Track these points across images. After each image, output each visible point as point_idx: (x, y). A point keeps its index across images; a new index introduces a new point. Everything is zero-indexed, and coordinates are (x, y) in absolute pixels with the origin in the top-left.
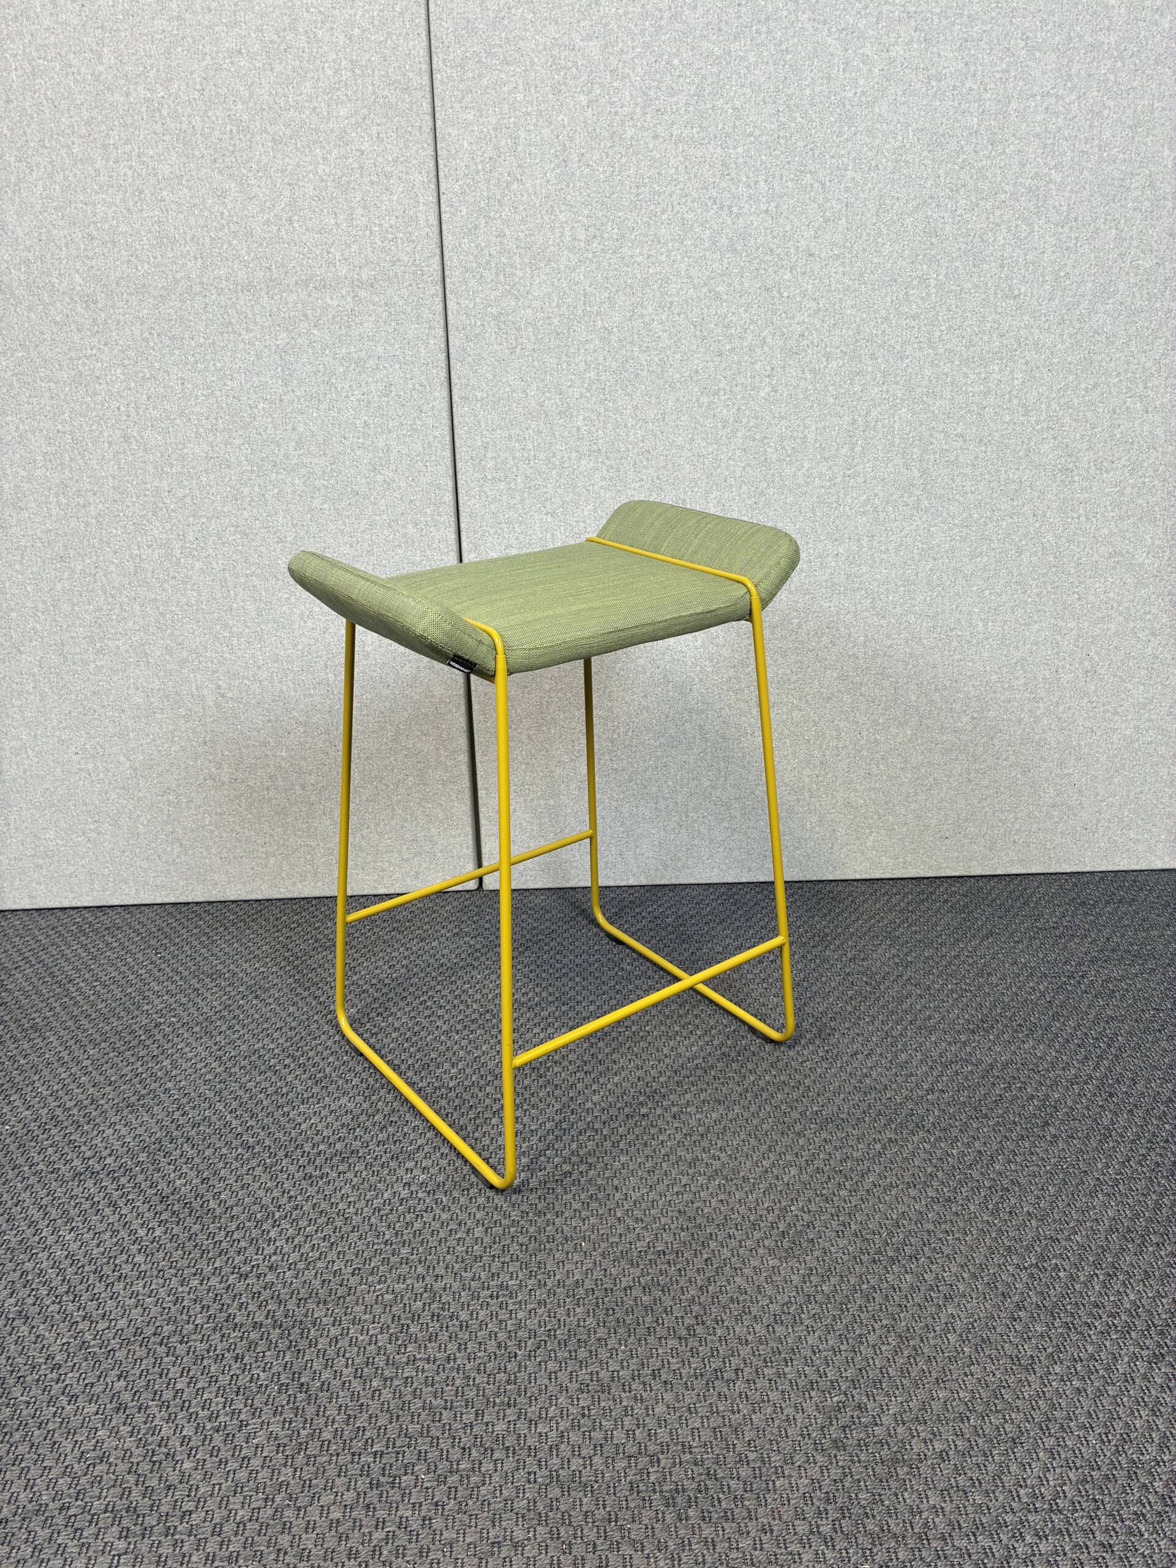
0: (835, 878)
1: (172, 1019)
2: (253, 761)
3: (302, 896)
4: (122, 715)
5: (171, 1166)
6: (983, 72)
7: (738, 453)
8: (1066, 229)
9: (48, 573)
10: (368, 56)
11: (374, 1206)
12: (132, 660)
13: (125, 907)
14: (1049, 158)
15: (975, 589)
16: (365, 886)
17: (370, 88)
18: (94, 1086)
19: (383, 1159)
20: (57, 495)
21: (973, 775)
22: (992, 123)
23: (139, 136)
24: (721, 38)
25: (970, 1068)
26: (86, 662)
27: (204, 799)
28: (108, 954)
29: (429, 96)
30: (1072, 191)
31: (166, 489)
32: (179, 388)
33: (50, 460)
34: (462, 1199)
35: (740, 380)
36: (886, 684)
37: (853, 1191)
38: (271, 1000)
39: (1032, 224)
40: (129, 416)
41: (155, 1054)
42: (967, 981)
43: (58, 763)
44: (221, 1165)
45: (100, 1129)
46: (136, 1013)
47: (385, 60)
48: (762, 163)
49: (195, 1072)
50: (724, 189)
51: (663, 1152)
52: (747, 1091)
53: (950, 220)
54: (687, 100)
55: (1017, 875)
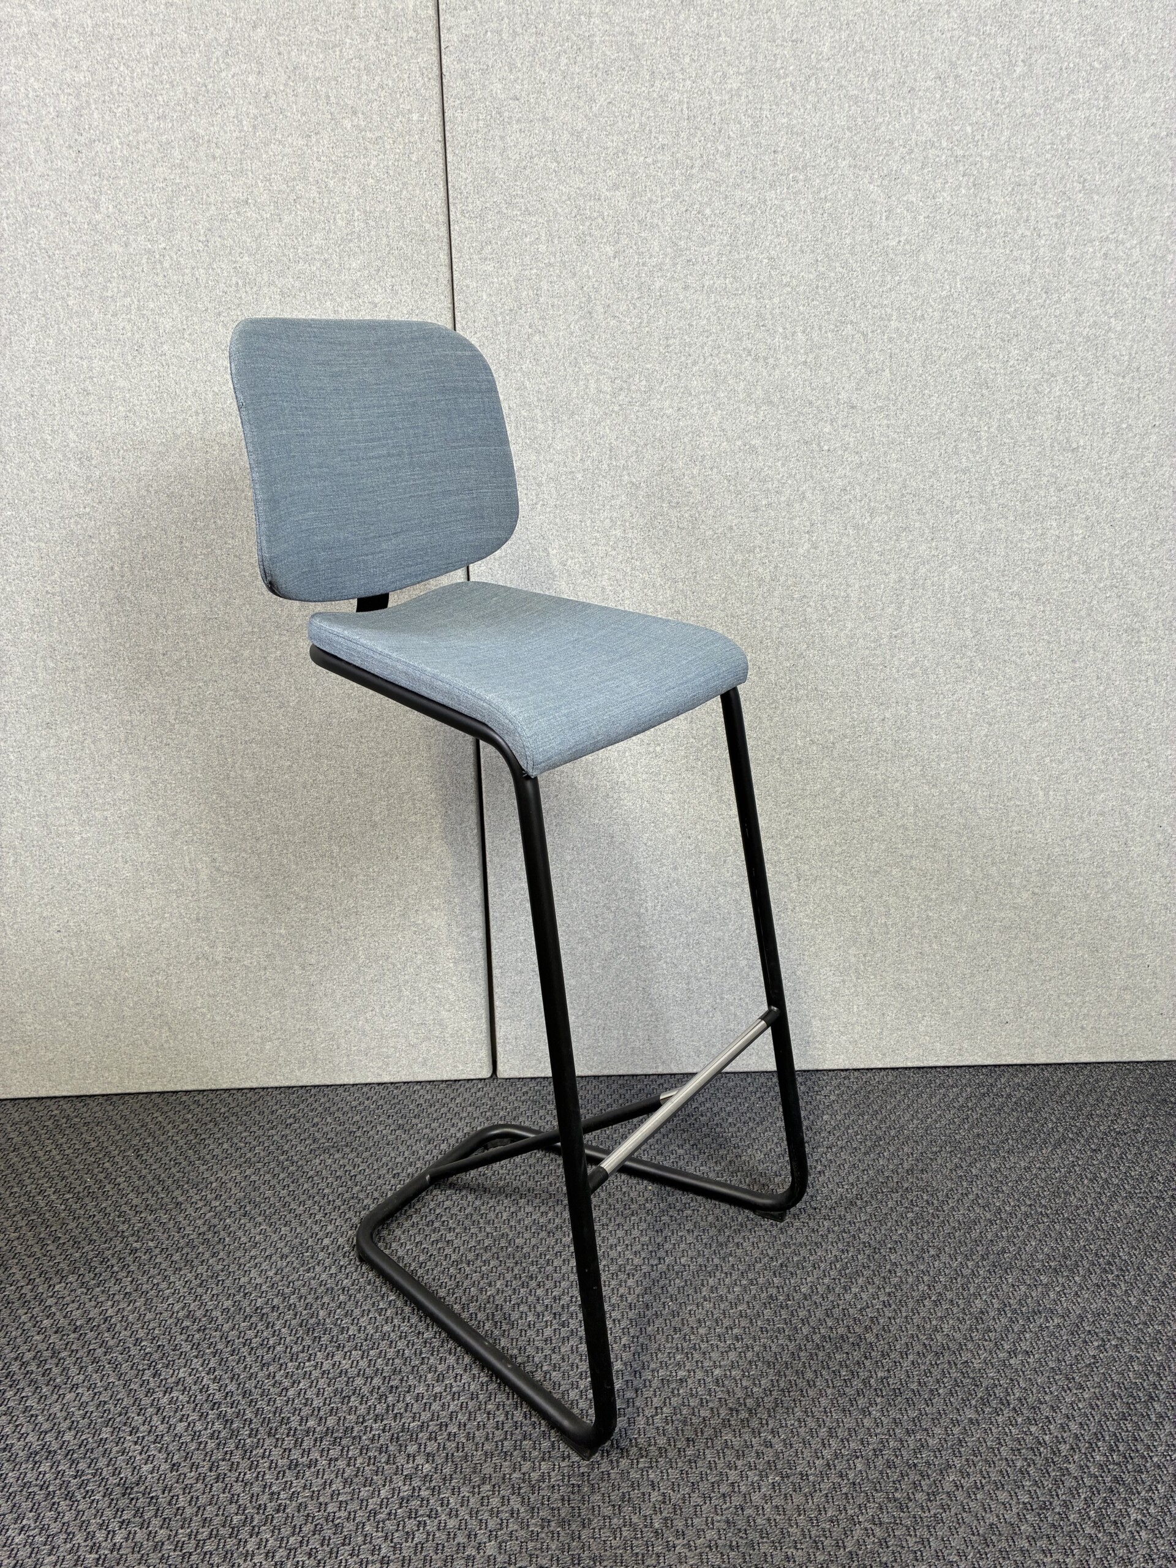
0: (885, 1066)
1: (151, 1244)
2: (249, 939)
3: (301, 1084)
4: (109, 890)
5: (138, 1447)
6: (1036, 217)
7: (776, 613)
8: (1128, 380)
9: (33, 740)
10: (382, 207)
11: (370, 1507)
12: (120, 832)
13: (107, 1096)
14: (1108, 306)
15: (1034, 755)
16: (369, 1074)
17: (385, 239)
18: (56, 1332)
19: (382, 1441)
20: (43, 658)
21: (1034, 956)
22: (1047, 270)
23: (138, 289)
24: (755, 187)
25: (1056, 1320)
26: (71, 835)
27: (196, 980)
28: (84, 1157)
29: (446, 248)
30: (1133, 340)
31: (161, 652)
32: (177, 549)
33: (38, 623)
34: (472, 1500)
35: (777, 536)
36: (939, 856)
37: (931, 1496)
38: (260, 1219)
39: (1089, 375)
40: (122, 577)
41: (128, 1290)
42: (1043, 1201)
43: (39, 942)
44: (193, 1446)
45: (61, 1392)
46: (111, 1234)
47: (400, 211)
48: (800, 313)
49: (171, 1317)
50: (760, 340)
51: (706, 1435)
52: (800, 1348)
53: (1002, 371)
54: (720, 250)
55: (1086, 1064)
